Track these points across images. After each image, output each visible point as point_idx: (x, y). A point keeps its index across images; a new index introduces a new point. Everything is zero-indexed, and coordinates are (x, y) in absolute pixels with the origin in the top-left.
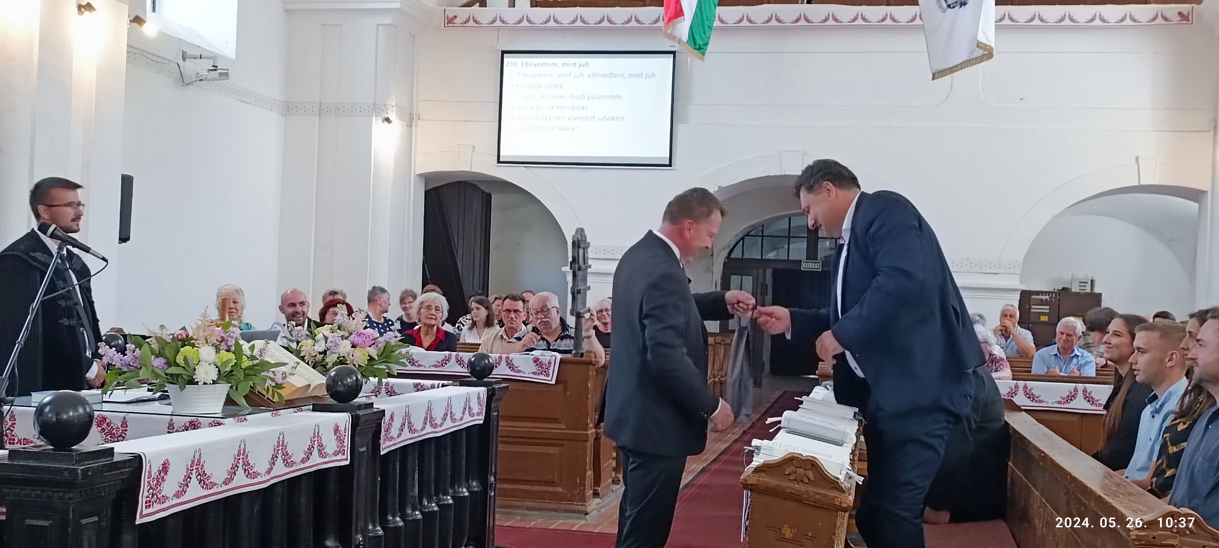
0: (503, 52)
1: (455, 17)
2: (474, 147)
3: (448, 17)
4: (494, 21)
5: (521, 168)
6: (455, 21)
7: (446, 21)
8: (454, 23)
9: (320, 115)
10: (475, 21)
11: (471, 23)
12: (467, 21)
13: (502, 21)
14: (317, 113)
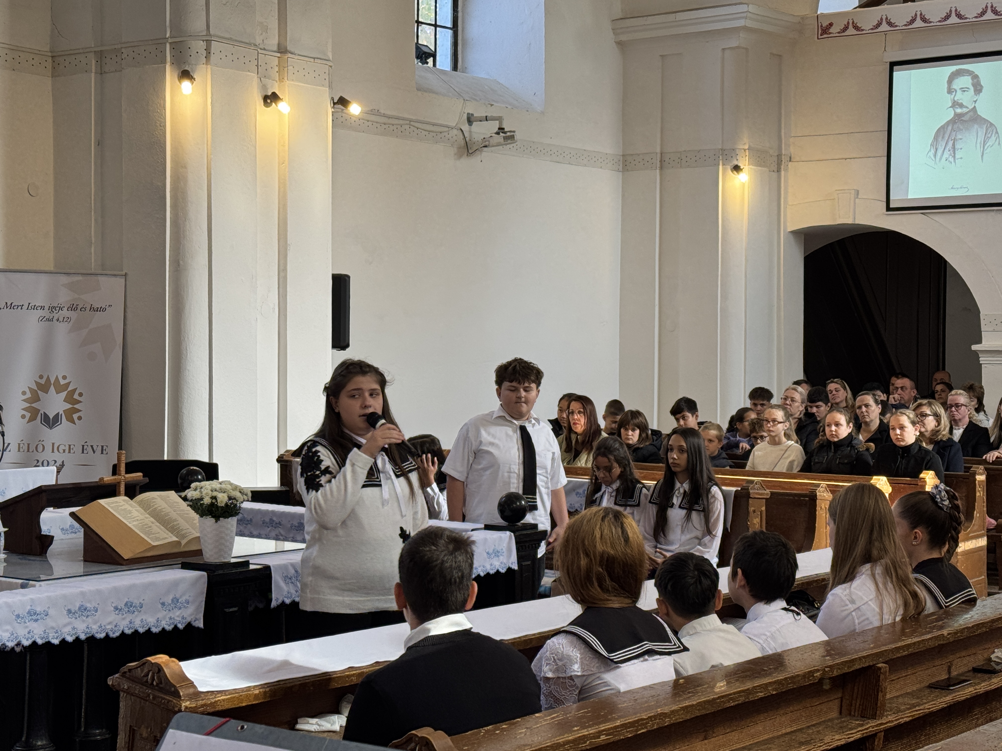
0: (893, 64)
1: (831, 25)
2: (857, 192)
3: (821, 26)
4: (879, 25)
5: (917, 217)
6: (831, 30)
7: (820, 32)
8: (830, 33)
9: (661, 168)
10: (856, 28)
11: (851, 31)
12: (846, 28)
13: (890, 24)
14: (658, 165)
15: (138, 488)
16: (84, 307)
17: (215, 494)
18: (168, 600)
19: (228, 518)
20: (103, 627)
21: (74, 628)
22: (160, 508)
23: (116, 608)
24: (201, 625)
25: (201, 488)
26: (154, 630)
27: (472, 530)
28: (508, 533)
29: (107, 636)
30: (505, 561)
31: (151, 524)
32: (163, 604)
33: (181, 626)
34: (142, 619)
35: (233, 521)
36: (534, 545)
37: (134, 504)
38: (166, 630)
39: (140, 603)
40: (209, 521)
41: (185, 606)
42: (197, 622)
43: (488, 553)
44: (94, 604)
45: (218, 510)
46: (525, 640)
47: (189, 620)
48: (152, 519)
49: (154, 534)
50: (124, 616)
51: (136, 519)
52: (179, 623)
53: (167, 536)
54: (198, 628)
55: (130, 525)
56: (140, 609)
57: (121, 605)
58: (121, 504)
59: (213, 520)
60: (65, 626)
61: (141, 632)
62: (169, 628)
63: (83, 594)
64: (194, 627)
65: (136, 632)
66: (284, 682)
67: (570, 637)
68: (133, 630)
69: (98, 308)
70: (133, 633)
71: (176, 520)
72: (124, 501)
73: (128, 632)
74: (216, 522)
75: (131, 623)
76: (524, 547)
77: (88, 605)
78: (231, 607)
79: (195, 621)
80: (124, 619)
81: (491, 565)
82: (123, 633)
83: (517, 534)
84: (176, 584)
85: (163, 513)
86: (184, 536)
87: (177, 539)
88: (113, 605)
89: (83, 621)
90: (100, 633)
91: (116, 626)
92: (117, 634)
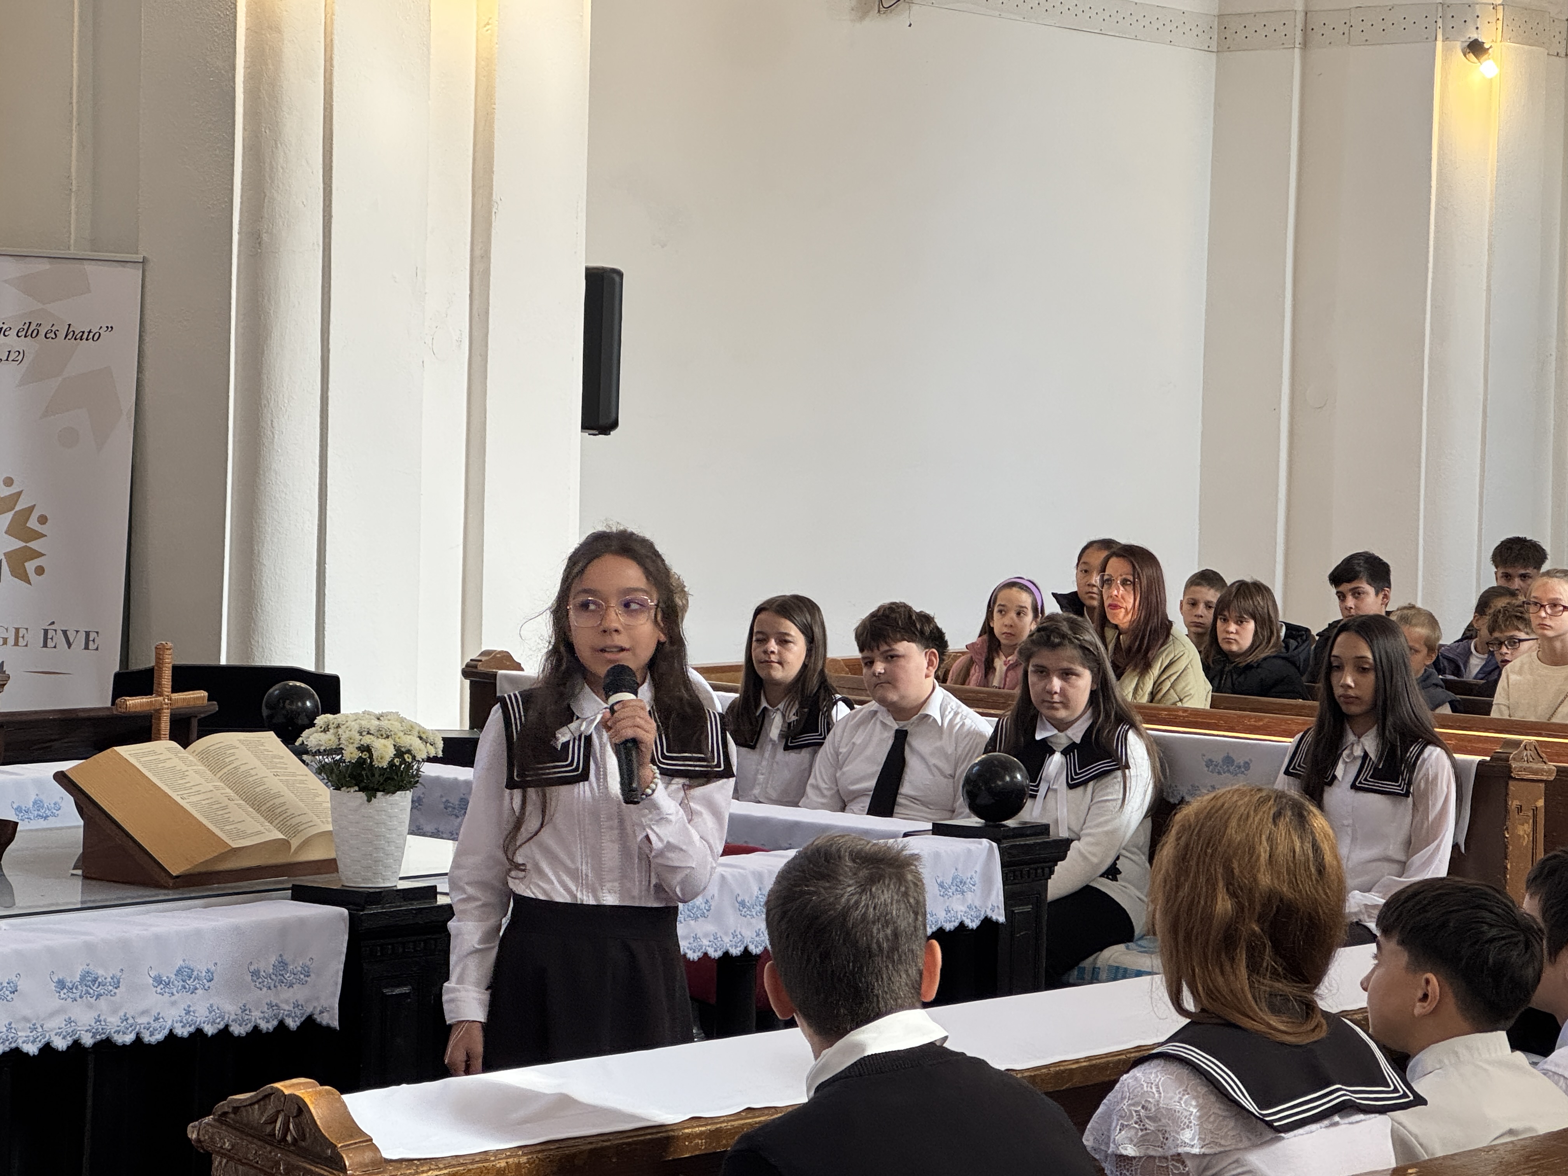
9: (1305, 45)
14: (1299, 38)
15: (195, 723)
16: (54, 329)
17: (367, 740)
18: (267, 964)
19: (394, 793)
20: (131, 1021)
21: (69, 1021)
22: (243, 768)
23: (158, 980)
24: (335, 1024)
25: (338, 726)
26: (238, 1030)
27: (906, 835)
28: (985, 841)
29: (138, 1039)
30: (977, 903)
31: (226, 802)
32: (255, 974)
33: (292, 1024)
34: (211, 1006)
35: (403, 800)
36: (1039, 871)
37: (191, 758)
38: (260, 1031)
39: (208, 971)
40: (354, 797)
41: (300, 980)
42: (325, 1014)
43: (941, 885)
44: (114, 971)
45: (373, 775)
46: (1057, 1073)
47: (309, 1011)
48: (228, 790)
49: (233, 823)
50: (173, 998)
51: (195, 789)
52: (289, 1016)
53: (262, 829)
54: (328, 1028)
55: (182, 803)
56: (207, 984)
57: (169, 974)
58: (162, 757)
59: (362, 795)
60: (52, 1015)
61: (210, 1034)
62: (267, 1026)
63: (90, 948)
64: (320, 1025)
65: (199, 1031)
66: (557, 1145)
67: (1175, 1068)
68: (192, 1029)
69: (83, 332)
70: (191, 1035)
71: (278, 795)
72: (168, 749)
73: (182, 1031)
74: (369, 800)
75: (188, 1012)
76: (1018, 873)
77: (100, 972)
78: (398, 986)
79: (321, 1012)
80: (174, 1003)
81: (948, 911)
82: (171, 1035)
83: (1006, 844)
84: (284, 930)
85: (251, 779)
86: (295, 830)
87: (281, 836)
88: (153, 974)
89: (90, 1007)
90: (124, 1033)
91: (156, 1019)
92: (159, 1036)
